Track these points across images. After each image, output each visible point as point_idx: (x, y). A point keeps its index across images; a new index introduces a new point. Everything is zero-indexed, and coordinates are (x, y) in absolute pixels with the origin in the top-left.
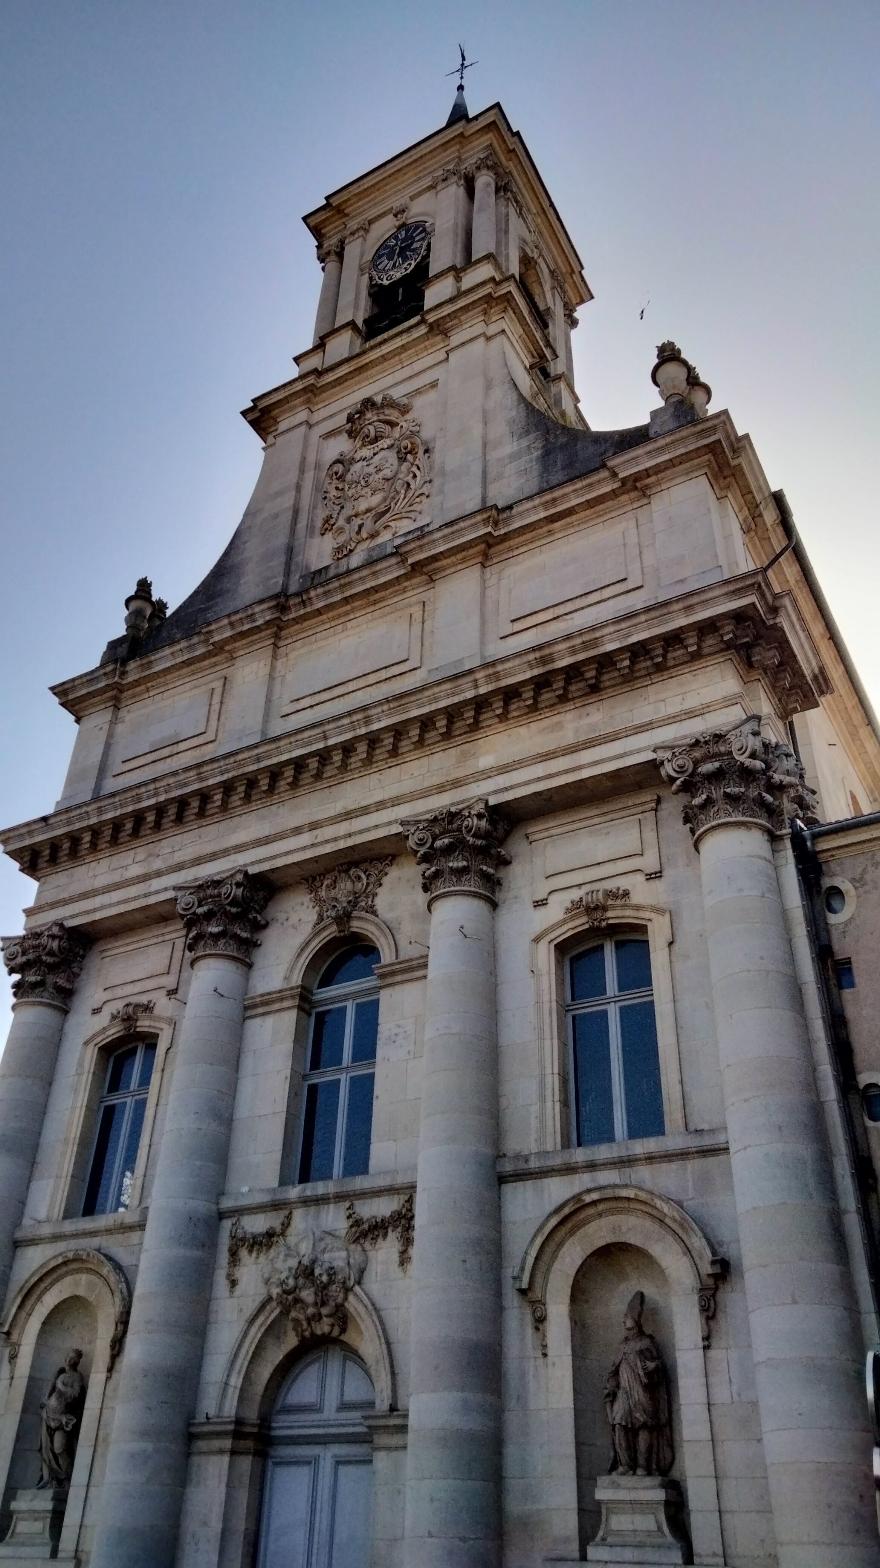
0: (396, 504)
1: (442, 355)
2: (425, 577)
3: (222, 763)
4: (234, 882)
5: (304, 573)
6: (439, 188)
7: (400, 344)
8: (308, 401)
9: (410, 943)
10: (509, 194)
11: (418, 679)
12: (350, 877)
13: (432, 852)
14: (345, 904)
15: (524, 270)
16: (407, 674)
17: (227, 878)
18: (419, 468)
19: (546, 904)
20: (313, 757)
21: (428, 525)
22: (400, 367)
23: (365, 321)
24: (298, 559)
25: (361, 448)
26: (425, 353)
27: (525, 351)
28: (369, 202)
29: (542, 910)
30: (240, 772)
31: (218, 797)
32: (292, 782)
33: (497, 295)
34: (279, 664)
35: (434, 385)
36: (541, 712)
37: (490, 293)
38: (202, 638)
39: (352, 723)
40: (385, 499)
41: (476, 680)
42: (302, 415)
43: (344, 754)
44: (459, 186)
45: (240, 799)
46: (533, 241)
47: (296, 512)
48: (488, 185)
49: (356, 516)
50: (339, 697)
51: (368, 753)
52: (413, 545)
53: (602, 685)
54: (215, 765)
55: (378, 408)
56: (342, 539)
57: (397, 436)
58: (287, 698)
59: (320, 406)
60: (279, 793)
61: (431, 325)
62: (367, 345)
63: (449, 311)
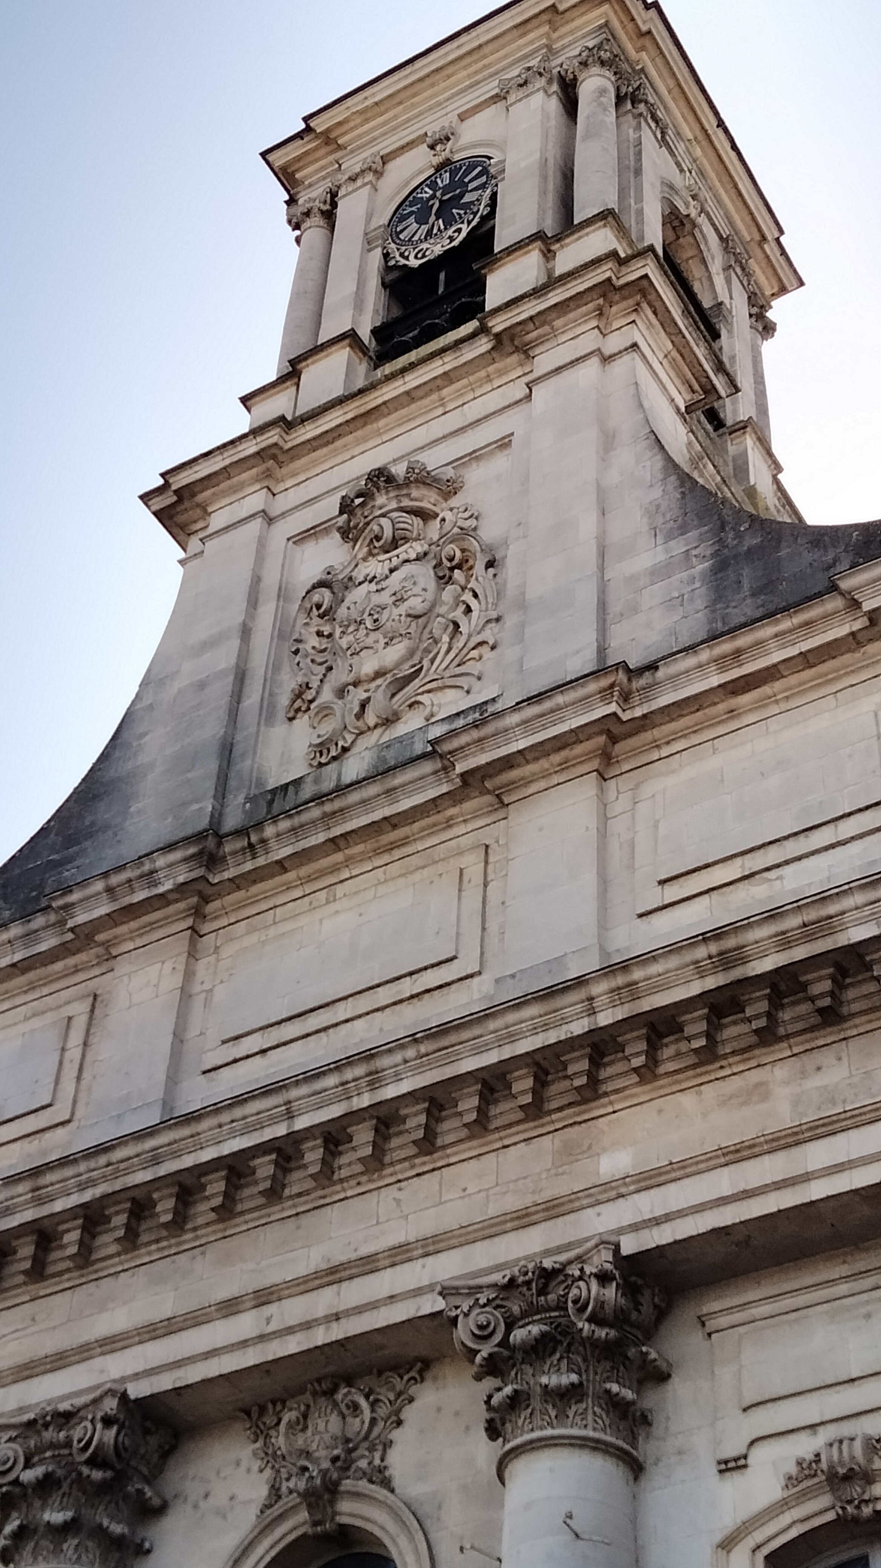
0: (432, 661)
1: (518, 390)
2: (488, 798)
3: (82, 1167)
4: (99, 1415)
5: (254, 791)
6: (511, 98)
7: (440, 371)
8: (268, 474)
9: (462, 1549)
10: (642, 107)
11: (476, 996)
12: (336, 1404)
13: (506, 1353)
14: (326, 1464)
15: (672, 236)
16: (454, 986)
17: (86, 1406)
18: (476, 596)
19: (745, 1466)
20: (265, 1153)
21: (494, 700)
22: (440, 411)
23: (375, 332)
24: (243, 766)
25: (365, 559)
26: (488, 387)
27: (678, 382)
28: (384, 124)
29: (736, 1480)
30: (118, 1185)
31: (72, 1237)
32: (222, 1206)
33: (622, 282)
34: (202, 967)
35: (504, 443)
36: (724, 1063)
37: (609, 280)
38: (53, 917)
39: (343, 1084)
40: (411, 653)
41: (591, 999)
42: (255, 500)
43: (326, 1148)
44: (549, 96)
45: (117, 1240)
46: (688, 188)
47: (241, 676)
48: (603, 92)
49: (355, 684)
50: (318, 1032)
51: (375, 1144)
52: (464, 739)
53: (845, 1010)
54: (69, 1172)
55: (399, 487)
56: (327, 728)
57: (435, 537)
58: (214, 1036)
59: (289, 483)
60: (195, 1229)
61: (498, 336)
62: (379, 373)
63: (533, 312)
